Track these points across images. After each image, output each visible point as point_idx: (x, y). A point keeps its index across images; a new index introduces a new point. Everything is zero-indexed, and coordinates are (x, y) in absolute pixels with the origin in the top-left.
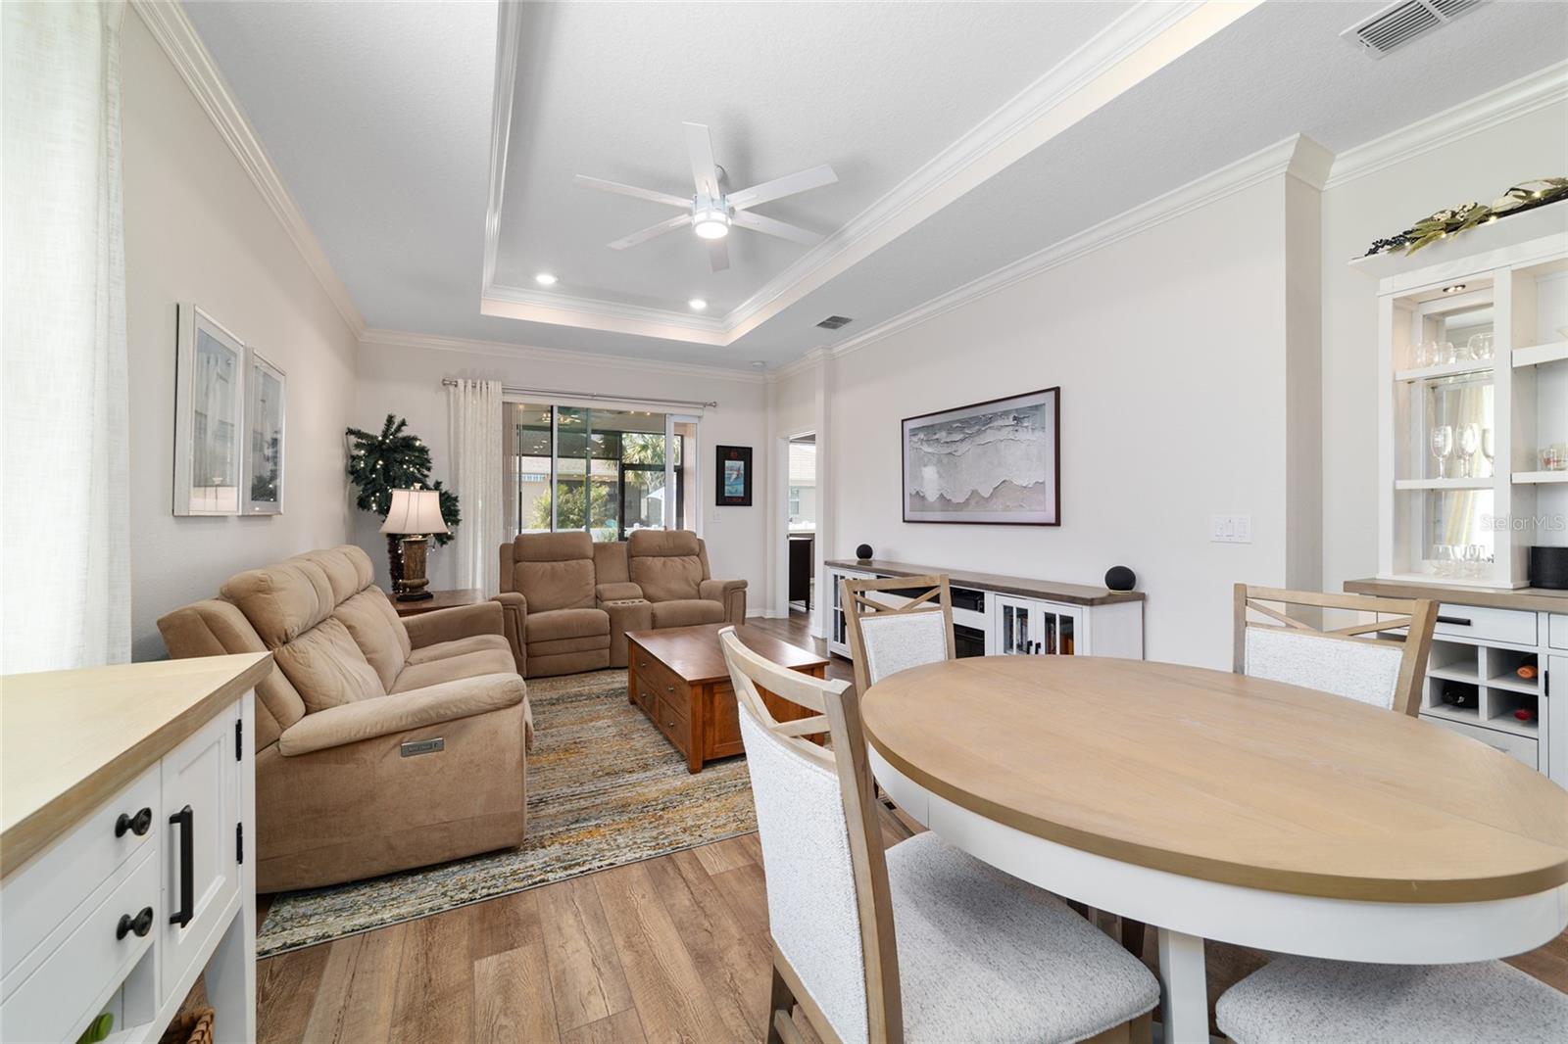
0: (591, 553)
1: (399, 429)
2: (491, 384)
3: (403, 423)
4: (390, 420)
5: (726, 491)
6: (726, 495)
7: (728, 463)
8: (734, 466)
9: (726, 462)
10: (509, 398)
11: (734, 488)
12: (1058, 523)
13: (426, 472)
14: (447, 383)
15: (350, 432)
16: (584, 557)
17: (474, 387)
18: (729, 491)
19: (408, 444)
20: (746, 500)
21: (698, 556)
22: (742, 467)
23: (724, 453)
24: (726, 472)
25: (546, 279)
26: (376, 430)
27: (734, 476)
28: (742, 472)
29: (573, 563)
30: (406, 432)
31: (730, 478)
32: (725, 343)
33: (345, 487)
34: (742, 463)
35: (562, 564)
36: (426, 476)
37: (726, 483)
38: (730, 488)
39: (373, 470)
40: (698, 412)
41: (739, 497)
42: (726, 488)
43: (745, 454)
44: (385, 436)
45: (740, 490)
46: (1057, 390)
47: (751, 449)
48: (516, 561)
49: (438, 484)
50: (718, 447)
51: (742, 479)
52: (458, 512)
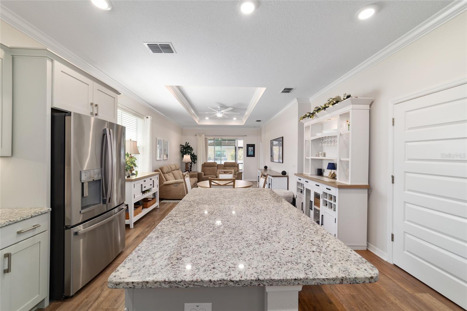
0: (217, 166)
1: (188, 144)
2: (203, 135)
3: (188, 143)
4: (186, 143)
6: (249, 154)
7: (249, 148)
8: (251, 148)
10: (206, 137)
11: (251, 153)
12: (283, 163)
13: (192, 151)
14: (196, 135)
15: (181, 145)
16: (215, 167)
17: (200, 136)
19: (189, 146)
20: (253, 156)
21: (237, 167)
23: (248, 146)
25: (207, 118)
26: (184, 144)
27: (251, 151)
28: (252, 149)
29: (213, 167)
30: (189, 145)
31: (250, 150)
32: (243, 125)
33: (180, 154)
34: (253, 148)
35: (211, 168)
36: (192, 152)
37: (249, 152)
39: (184, 151)
40: (243, 137)
43: (253, 146)
44: (186, 146)
45: (252, 153)
46: (283, 137)
47: (254, 145)
48: (204, 167)
49: (194, 153)
50: (247, 144)
51: (252, 151)
52: (197, 158)
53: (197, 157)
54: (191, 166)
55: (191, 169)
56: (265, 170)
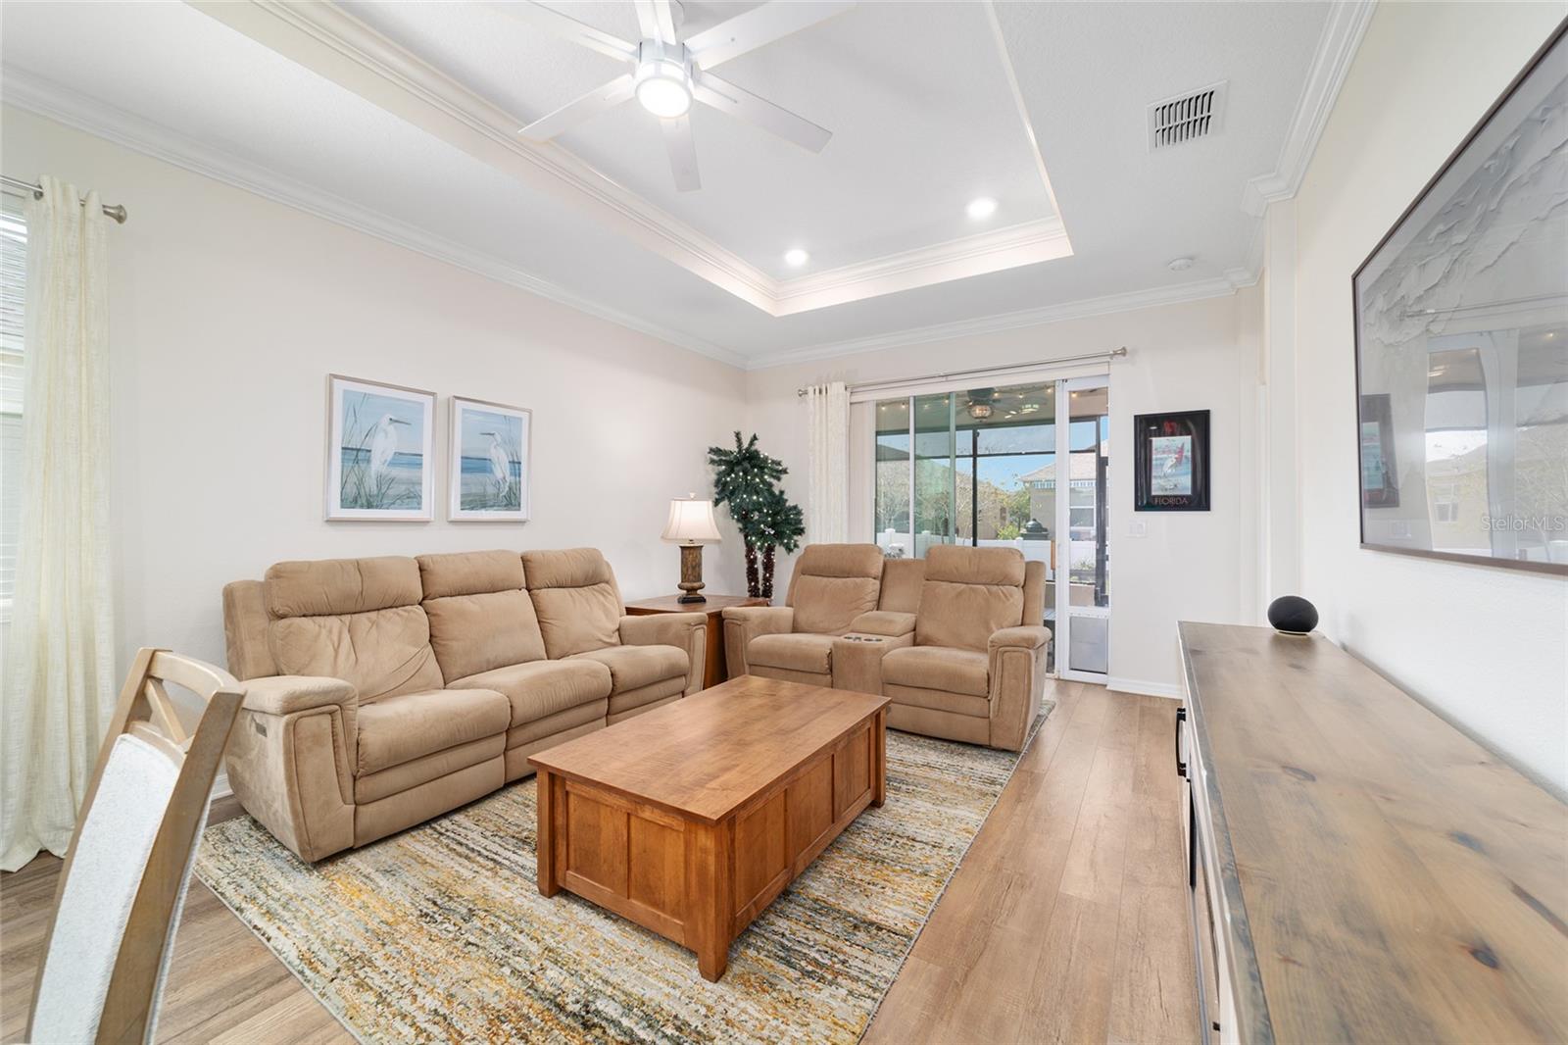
0: (877, 569)
1: (749, 444)
3: (755, 438)
4: (738, 435)
5: (1153, 487)
6: (1153, 493)
7: (1158, 442)
8: (1172, 448)
9: (1154, 439)
10: (855, 399)
11: (1173, 481)
14: (802, 393)
17: (820, 392)
18: (1158, 487)
20: (1199, 499)
22: (1188, 446)
23: (1149, 426)
24: (1154, 457)
25: (797, 257)
27: (1172, 462)
28: (1189, 452)
31: (1162, 465)
34: (1189, 437)
37: (1154, 474)
38: (1162, 482)
40: (1103, 369)
41: (1182, 497)
42: (1154, 481)
43: (1196, 424)
44: (740, 452)
45: (1184, 484)
47: (1208, 413)
49: (782, 493)
50: (1135, 416)
51: (1187, 467)
52: (800, 522)
53: (799, 513)
54: (769, 566)
55: (767, 580)
56: (1276, 640)
